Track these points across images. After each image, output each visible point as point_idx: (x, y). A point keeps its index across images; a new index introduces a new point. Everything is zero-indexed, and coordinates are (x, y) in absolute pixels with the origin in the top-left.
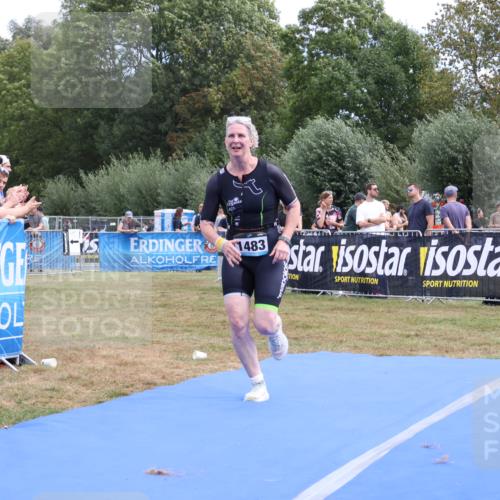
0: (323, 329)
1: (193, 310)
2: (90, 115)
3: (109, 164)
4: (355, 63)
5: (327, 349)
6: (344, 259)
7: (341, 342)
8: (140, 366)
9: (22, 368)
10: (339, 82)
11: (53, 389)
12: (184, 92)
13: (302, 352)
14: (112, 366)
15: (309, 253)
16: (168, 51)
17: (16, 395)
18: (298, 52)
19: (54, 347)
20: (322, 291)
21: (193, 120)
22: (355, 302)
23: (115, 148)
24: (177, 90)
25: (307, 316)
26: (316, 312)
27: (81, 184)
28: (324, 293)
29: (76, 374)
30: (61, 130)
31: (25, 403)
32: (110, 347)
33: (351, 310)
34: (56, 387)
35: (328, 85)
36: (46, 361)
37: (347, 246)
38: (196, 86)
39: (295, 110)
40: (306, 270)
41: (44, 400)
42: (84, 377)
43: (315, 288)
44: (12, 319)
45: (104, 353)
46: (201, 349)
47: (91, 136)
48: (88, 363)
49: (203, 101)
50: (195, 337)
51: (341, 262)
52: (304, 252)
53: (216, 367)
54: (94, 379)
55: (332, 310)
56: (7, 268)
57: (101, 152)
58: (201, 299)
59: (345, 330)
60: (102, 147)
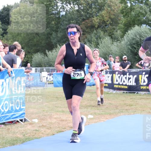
0: (137, 106)
1: (88, 100)
2: (49, 30)
3: (57, 48)
4: (148, 6)
5: (138, 113)
6: (144, 80)
7: (144, 110)
8: (68, 121)
9: (25, 123)
10: (142, 14)
11: (36, 130)
12: (84, 20)
13: (129, 115)
14: (58, 122)
15: (130, 78)
16: (77, 5)
17: (23, 133)
18: (126, 3)
19: (37, 115)
20: (137, 92)
21: (87, 30)
22: (149, 96)
23: (59, 42)
24: (81, 20)
25: (131, 101)
26: (134, 100)
27: (46, 55)
28: (137, 93)
29: (45, 124)
30: (39, 36)
31: (26, 135)
32: (57, 114)
33: (148, 99)
34: (37, 129)
35: (138, 15)
36: (34, 120)
37: (145, 75)
38: (88, 18)
39: (125, 25)
40: (130, 85)
41: (33, 134)
42: (48, 126)
43: (134, 91)
44: (20, 106)
45: (55, 117)
46: (91, 114)
47: (50, 37)
48: (49, 120)
49: (91, 23)
50: (89, 110)
51: (143, 81)
52: (129, 78)
53: (97, 121)
54: (51, 126)
55: (141, 99)
56: (18, 87)
57: (53, 43)
58: (91, 96)
59: (145, 106)
60: (54, 41)
